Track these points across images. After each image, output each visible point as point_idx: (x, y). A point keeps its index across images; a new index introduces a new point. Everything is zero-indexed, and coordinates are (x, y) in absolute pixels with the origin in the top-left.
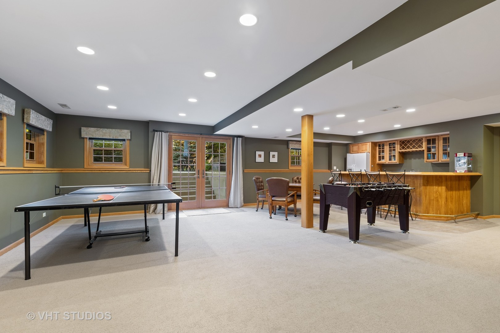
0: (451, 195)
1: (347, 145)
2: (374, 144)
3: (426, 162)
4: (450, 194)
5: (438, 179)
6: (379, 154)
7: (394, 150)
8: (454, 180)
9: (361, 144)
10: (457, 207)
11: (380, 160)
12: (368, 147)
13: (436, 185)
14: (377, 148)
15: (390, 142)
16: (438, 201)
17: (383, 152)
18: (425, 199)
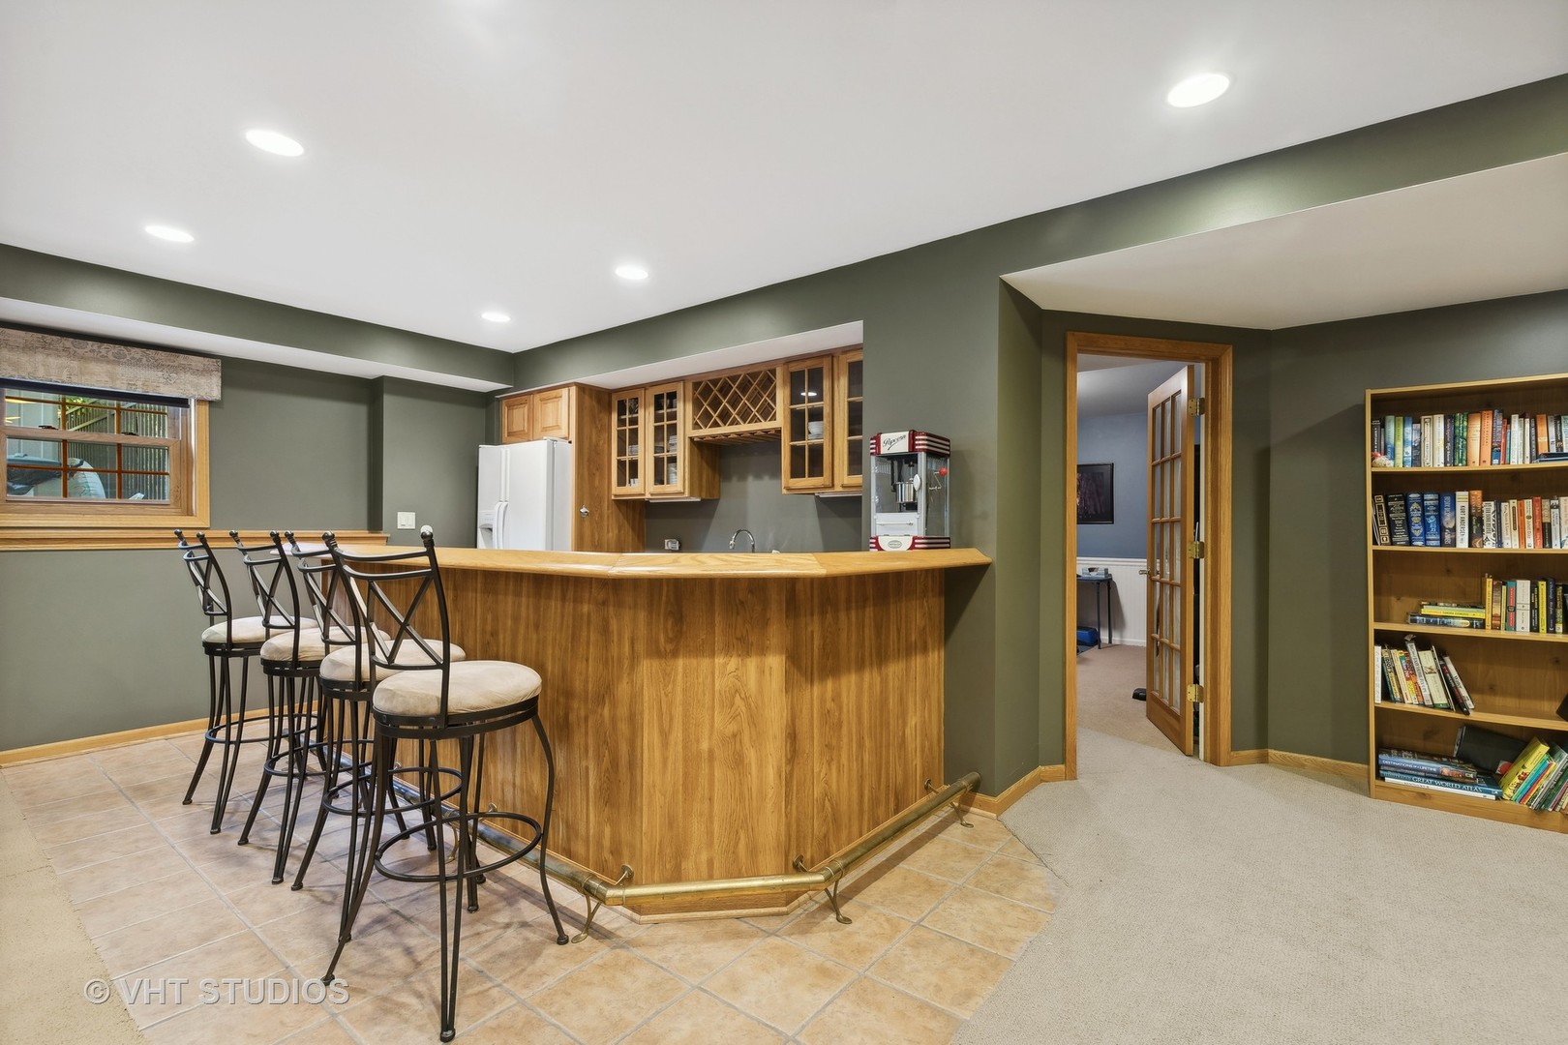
0: (829, 705)
1: (486, 400)
2: (598, 402)
3: (788, 489)
4: (823, 700)
5: (742, 603)
6: (621, 452)
7: (673, 430)
8: (848, 601)
9: (538, 397)
10: (866, 768)
11: (621, 482)
12: (562, 412)
13: (727, 650)
14: (614, 417)
15: (658, 390)
16: (738, 762)
17: (634, 441)
18: (657, 754)
